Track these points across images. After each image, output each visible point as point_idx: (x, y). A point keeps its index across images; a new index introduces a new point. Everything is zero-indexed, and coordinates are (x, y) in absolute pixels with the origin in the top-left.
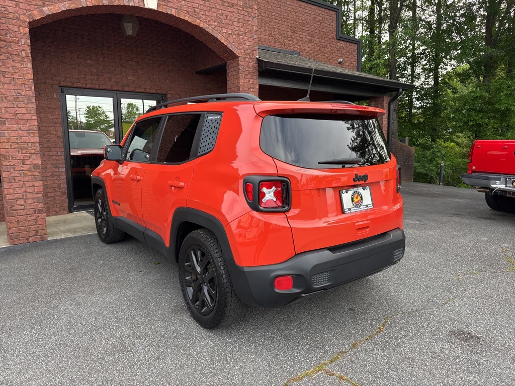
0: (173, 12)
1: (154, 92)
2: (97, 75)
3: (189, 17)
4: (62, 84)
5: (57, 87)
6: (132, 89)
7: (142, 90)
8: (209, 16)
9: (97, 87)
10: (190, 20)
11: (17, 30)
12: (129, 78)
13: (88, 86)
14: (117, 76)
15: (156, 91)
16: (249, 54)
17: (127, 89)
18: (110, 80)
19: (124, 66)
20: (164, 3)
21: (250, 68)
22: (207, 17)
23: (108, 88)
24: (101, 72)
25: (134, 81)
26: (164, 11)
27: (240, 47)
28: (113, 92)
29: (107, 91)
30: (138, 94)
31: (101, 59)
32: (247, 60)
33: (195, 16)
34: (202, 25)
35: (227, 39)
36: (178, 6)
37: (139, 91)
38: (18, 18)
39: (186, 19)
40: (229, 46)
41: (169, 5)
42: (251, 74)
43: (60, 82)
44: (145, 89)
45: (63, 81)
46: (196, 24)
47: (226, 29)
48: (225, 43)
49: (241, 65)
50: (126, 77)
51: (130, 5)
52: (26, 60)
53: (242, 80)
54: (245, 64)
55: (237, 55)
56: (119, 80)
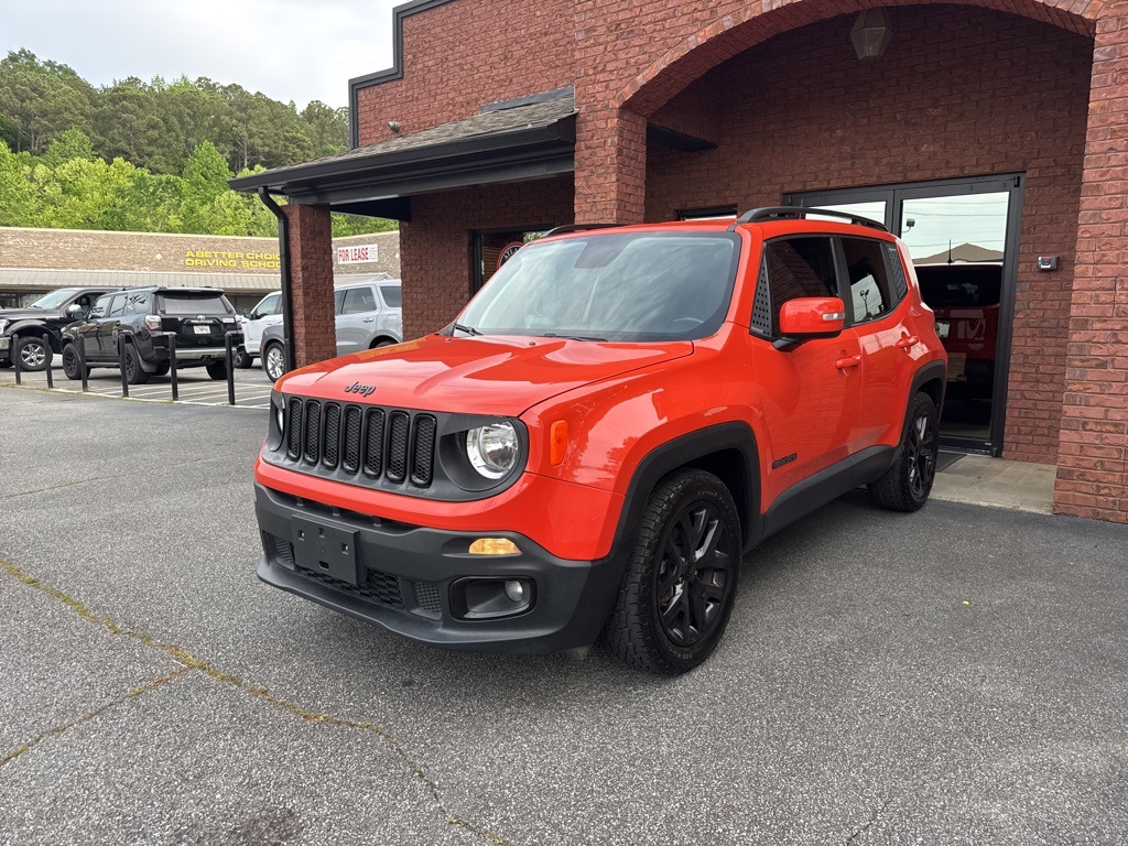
1: (988, 170)
2: (853, 158)
4: (787, 189)
5: (777, 196)
6: (928, 174)
7: (955, 172)
9: (849, 183)
11: (604, 126)
12: (923, 149)
13: (833, 184)
14: (894, 151)
15: (993, 168)
17: (917, 176)
18: (878, 162)
19: (914, 125)
23: (873, 180)
24: (861, 149)
25: (935, 154)
28: (887, 187)
29: (874, 188)
31: (865, 121)
37: (945, 175)
38: (607, 107)
43: (783, 184)
44: (962, 169)
45: (789, 183)
49: (1101, 45)
50: (916, 148)
51: (774, 8)
52: (611, 170)
53: (1100, 93)
54: (1119, 36)
55: (1088, 16)
56: (899, 159)
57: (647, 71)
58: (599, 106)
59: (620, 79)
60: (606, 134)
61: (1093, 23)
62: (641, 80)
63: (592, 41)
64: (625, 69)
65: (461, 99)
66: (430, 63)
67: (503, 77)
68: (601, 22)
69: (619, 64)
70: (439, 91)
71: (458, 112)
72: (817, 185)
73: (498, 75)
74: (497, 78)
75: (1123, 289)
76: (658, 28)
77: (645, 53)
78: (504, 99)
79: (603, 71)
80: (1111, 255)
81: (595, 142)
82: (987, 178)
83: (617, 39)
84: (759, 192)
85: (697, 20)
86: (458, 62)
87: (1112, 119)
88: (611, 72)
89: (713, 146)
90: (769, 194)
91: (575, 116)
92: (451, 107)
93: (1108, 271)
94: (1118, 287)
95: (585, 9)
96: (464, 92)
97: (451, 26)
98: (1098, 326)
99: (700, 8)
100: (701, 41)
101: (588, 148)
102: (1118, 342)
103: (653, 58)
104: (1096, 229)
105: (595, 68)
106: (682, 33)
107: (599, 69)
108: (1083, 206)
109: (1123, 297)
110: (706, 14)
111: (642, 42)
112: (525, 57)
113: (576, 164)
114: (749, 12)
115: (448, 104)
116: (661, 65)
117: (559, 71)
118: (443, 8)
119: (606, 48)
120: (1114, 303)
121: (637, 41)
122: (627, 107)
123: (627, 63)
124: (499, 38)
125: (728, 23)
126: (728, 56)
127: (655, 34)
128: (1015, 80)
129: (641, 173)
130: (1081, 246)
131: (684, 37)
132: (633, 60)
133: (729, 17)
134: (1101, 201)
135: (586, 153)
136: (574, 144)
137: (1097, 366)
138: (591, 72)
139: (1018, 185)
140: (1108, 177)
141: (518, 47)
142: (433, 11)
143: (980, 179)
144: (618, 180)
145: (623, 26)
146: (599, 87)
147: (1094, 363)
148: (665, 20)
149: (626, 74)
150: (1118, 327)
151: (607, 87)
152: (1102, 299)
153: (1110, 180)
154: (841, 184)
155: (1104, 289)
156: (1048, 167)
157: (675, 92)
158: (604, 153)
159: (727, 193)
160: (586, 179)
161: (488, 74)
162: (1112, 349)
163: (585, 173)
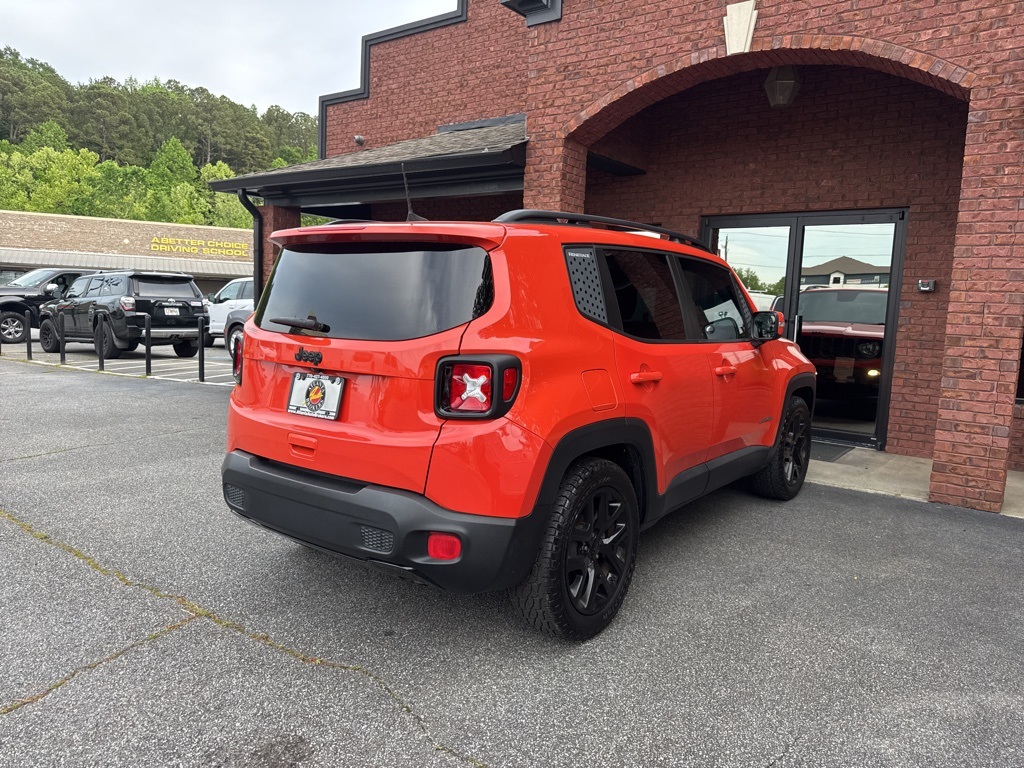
0: (787, 43)
1: (877, 204)
2: (763, 188)
3: (825, 39)
4: (706, 212)
5: (696, 218)
6: (827, 205)
7: (850, 205)
8: (879, 18)
9: (759, 210)
10: (824, 45)
11: (551, 153)
12: (823, 184)
13: (745, 209)
14: (798, 184)
15: (881, 203)
16: (1012, 73)
17: (817, 206)
18: (784, 192)
19: (815, 162)
20: (768, 32)
21: (1009, 111)
22: (873, 20)
23: (780, 208)
24: (769, 181)
25: (833, 188)
26: (767, 48)
27: (979, 62)
28: (790, 215)
29: (780, 215)
30: (842, 213)
31: (774, 157)
32: (999, 90)
33: (841, 31)
34: (856, 46)
35: (930, 54)
36: (799, 26)
37: (841, 207)
38: (554, 137)
39: (816, 45)
40: (938, 71)
41: (779, 30)
42: (1013, 125)
43: (702, 208)
44: (856, 202)
45: (707, 208)
46: (842, 47)
47: (931, 31)
48: (924, 68)
49: (974, 110)
50: (817, 183)
51: (701, 61)
52: (555, 191)
53: (973, 149)
54: (989, 103)
55: (964, 85)
56: (802, 191)
57: (590, 108)
58: (547, 136)
59: (567, 114)
60: (552, 160)
61: (968, 91)
62: (585, 115)
63: (543, 80)
64: (571, 105)
65: (420, 119)
66: (394, 86)
67: (459, 102)
68: (551, 64)
69: (566, 101)
70: (401, 111)
71: (417, 130)
72: (731, 210)
73: (453, 100)
74: (453, 103)
75: (990, 313)
76: (601, 72)
77: (589, 93)
78: (459, 122)
79: (552, 105)
80: (981, 285)
81: (542, 166)
82: (876, 211)
83: (565, 79)
84: (681, 214)
85: (635, 67)
86: (418, 87)
87: (983, 171)
88: (559, 107)
89: (643, 173)
90: (689, 215)
91: (526, 144)
92: (411, 126)
93: (978, 297)
94: (986, 311)
95: (538, 51)
96: (423, 113)
97: (414, 55)
98: (968, 343)
99: (638, 57)
100: (638, 85)
101: (536, 171)
102: (985, 357)
103: (596, 97)
104: (968, 262)
105: (545, 103)
106: (622, 77)
107: (548, 104)
108: (958, 242)
109: (990, 320)
110: (643, 63)
111: (587, 83)
112: (479, 86)
113: (525, 184)
114: (679, 64)
115: (409, 123)
116: (602, 103)
117: (508, 99)
118: (407, 39)
119: (555, 86)
120: (982, 324)
121: (582, 82)
122: (572, 139)
123: (573, 100)
124: (457, 68)
125: (662, 72)
126: (659, 98)
127: (598, 77)
128: (903, 129)
129: (581, 195)
130: (956, 275)
131: (624, 81)
132: (578, 98)
133: (663, 66)
134: (973, 238)
135: (534, 176)
136: (524, 167)
137: (968, 377)
138: (541, 106)
139: (902, 218)
140: (978, 219)
141: (473, 76)
142: (399, 41)
143: (871, 212)
144: (561, 200)
145: (570, 68)
146: (547, 120)
147: (965, 374)
148: (607, 65)
149: (572, 109)
150: (986, 345)
151: (554, 120)
152: (973, 320)
153: (982, 221)
154: (752, 210)
155: (974, 313)
156: (928, 204)
157: (613, 126)
158: (550, 177)
159: (653, 213)
160: (534, 198)
161: (445, 98)
162: (980, 363)
163: (533, 193)
